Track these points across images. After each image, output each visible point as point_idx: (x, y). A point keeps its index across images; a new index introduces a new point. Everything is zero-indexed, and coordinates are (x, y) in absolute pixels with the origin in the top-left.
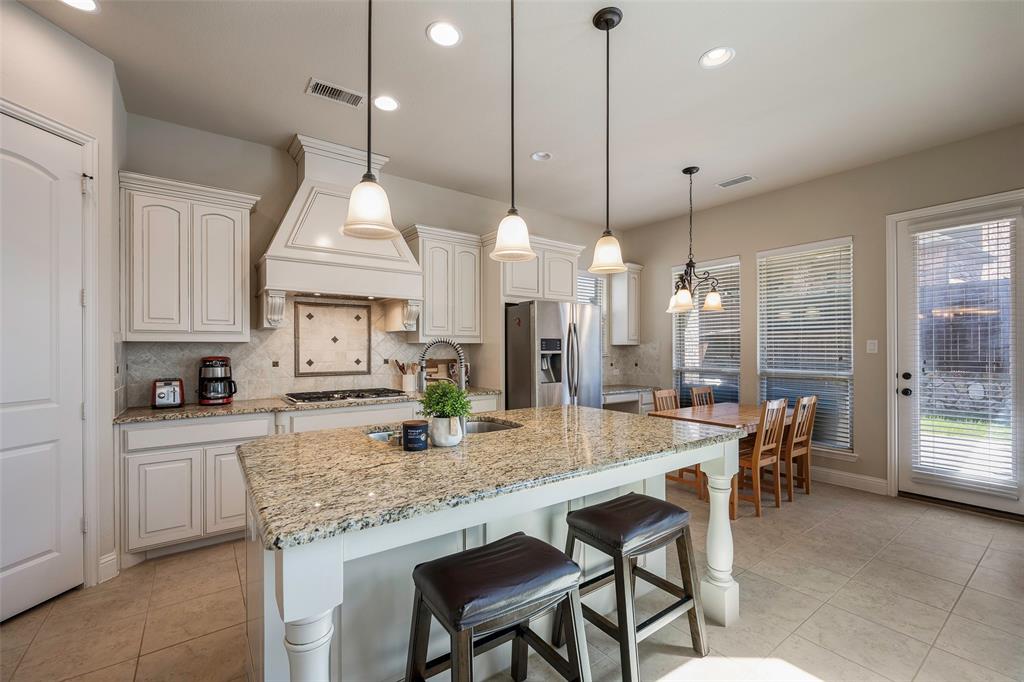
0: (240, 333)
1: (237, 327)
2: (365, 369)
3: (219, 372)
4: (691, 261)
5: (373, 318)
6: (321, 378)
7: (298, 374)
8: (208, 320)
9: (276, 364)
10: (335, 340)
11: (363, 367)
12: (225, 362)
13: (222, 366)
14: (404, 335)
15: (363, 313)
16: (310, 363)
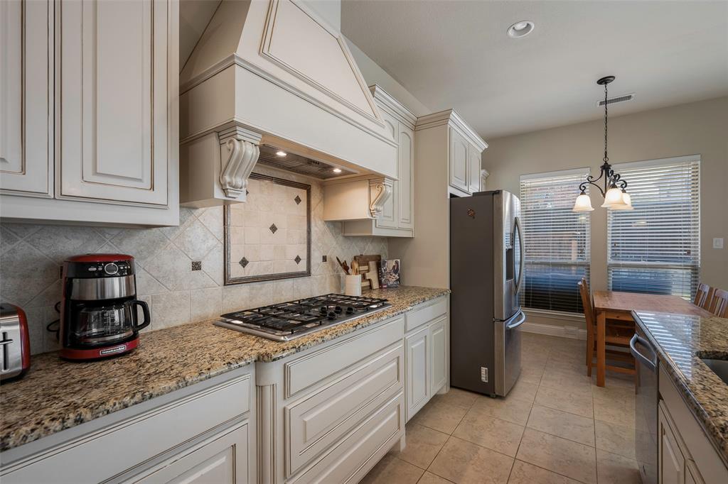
0: (163, 207)
1: (158, 196)
2: (304, 269)
3: (116, 287)
4: (606, 163)
5: (313, 202)
6: (257, 285)
7: (227, 281)
8: (96, 173)
9: (196, 266)
10: (274, 229)
11: (302, 267)
12: (125, 265)
13: (121, 274)
14: (340, 225)
15: (302, 194)
16: (244, 263)
